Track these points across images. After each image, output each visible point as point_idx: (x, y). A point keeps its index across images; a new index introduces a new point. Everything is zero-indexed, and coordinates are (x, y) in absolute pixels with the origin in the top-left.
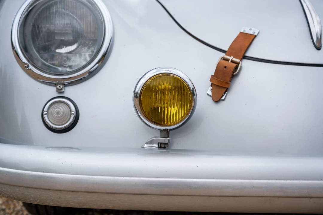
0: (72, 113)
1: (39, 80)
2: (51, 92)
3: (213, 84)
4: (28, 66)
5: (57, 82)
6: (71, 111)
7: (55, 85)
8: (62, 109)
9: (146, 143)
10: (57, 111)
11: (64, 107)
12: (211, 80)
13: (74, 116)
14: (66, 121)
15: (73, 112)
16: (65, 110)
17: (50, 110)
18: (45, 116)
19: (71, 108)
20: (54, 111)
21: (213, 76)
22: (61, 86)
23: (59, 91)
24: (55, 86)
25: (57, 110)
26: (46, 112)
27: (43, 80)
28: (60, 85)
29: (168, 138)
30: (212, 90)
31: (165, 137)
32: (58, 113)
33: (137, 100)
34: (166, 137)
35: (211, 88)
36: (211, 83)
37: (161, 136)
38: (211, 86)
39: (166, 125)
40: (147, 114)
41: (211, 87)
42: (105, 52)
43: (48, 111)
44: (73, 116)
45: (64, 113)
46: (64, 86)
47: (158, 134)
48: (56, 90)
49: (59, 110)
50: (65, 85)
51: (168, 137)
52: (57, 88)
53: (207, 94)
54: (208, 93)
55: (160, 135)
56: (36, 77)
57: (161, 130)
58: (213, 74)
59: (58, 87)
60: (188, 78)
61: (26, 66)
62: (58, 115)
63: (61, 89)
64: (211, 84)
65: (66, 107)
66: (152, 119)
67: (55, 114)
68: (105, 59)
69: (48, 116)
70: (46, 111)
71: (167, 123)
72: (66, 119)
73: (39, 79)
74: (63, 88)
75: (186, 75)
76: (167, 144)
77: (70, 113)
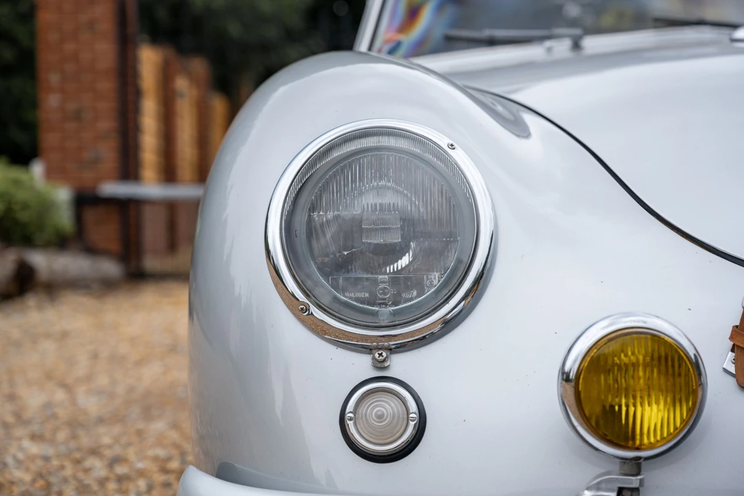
0: (411, 415)
1: (326, 336)
2: (360, 366)
3: (738, 346)
4: (307, 309)
5: (375, 344)
6: (408, 414)
7: (369, 350)
8: (387, 406)
9: (588, 489)
10: (379, 413)
11: (393, 402)
12: (731, 338)
13: (415, 422)
14: (398, 435)
15: (413, 413)
16: (396, 410)
17: (362, 410)
18: (351, 424)
19: (409, 405)
20: (372, 413)
21: (737, 327)
22: (384, 354)
23: (379, 365)
24: (370, 354)
25: (379, 411)
26: (351, 415)
27: (337, 337)
28: (380, 352)
29: (639, 477)
30: (735, 361)
31: (632, 473)
32: (380, 417)
33: (570, 388)
34: (635, 473)
35: (731, 355)
36: (731, 343)
37: (622, 472)
38: (733, 350)
39: (638, 449)
40: (593, 423)
41: (734, 354)
42: (480, 271)
43: (355, 412)
44: (412, 424)
45: (394, 416)
46: (389, 354)
47: (616, 467)
48: (373, 363)
49: (383, 411)
50: (391, 350)
51: (638, 474)
52: (374, 358)
53: (722, 370)
54: (724, 366)
55: (621, 469)
56: (320, 330)
57: (622, 458)
58: (738, 324)
59: (377, 355)
60: (680, 333)
61: (302, 309)
62: (381, 422)
63: (384, 361)
64: (731, 347)
65: (396, 402)
66: (606, 435)
67: (373, 419)
68: (480, 288)
69: (355, 424)
70: (352, 410)
71: (641, 444)
72: (398, 432)
73: (326, 334)
74: (387, 357)
75: (677, 328)
76: (637, 490)
77: (406, 416)
